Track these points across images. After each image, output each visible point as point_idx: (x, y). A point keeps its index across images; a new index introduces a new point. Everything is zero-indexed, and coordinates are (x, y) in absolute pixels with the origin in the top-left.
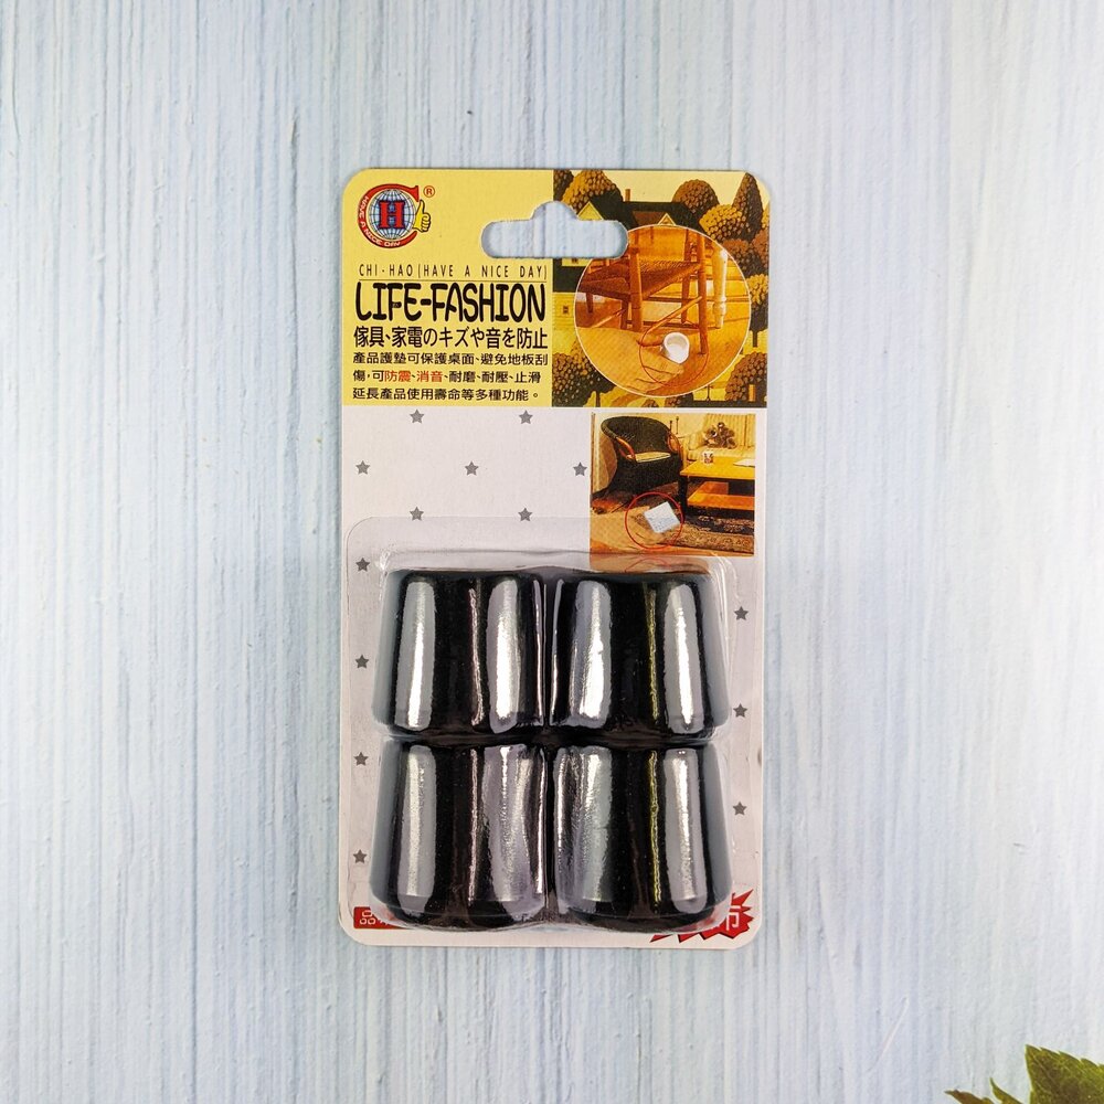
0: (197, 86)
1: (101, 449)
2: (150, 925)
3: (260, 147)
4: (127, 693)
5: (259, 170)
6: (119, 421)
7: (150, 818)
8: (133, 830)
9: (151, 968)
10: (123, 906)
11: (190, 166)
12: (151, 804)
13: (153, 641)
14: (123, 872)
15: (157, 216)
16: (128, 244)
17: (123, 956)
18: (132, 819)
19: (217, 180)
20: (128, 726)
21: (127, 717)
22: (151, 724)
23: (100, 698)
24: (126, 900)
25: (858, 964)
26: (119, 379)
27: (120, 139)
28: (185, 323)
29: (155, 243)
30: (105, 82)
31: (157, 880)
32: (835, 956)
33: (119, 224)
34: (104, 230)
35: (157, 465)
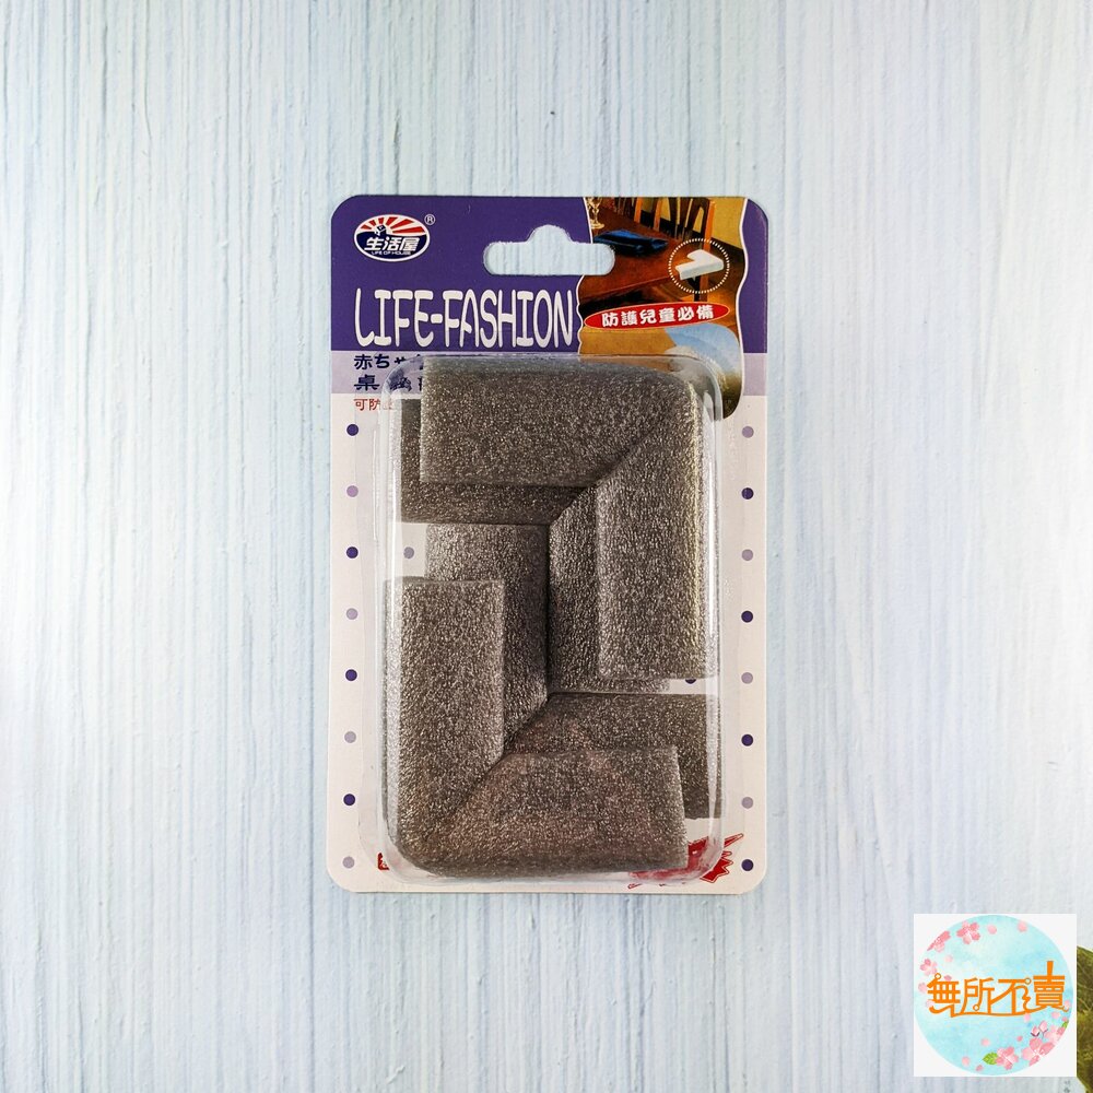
0: (310, 94)
1: (227, 415)
2: (271, 843)
3: (366, 145)
4: (251, 632)
5: (365, 166)
6: (242, 390)
7: (271, 747)
8: (255, 756)
9: (272, 882)
10: (246, 826)
11: (304, 162)
12: (272, 733)
13: (274, 586)
14: (246, 795)
15: (275, 206)
16: (249, 232)
17: (247, 871)
18: (255, 746)
19: (328, 174)
20: (251, 663)
21: (251, 654)
22: (272, 661)
23: (226, 637)
24: (249, 820)
25: (910, 873)
26: (242, 353)
27: (241, 139)
28: (300, 303)
29: (273, 232)
30: (227, 90)
31: (277, 802)
32: (889, 866)
33: (241, 214)
34: (227, 220)
35: (276, 429)
